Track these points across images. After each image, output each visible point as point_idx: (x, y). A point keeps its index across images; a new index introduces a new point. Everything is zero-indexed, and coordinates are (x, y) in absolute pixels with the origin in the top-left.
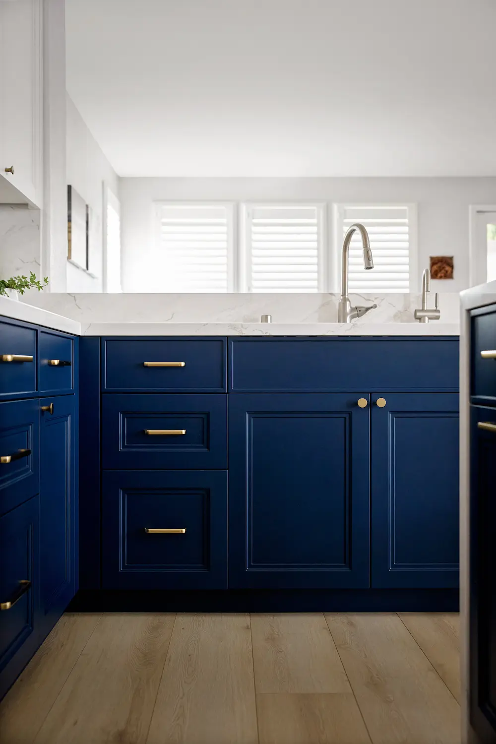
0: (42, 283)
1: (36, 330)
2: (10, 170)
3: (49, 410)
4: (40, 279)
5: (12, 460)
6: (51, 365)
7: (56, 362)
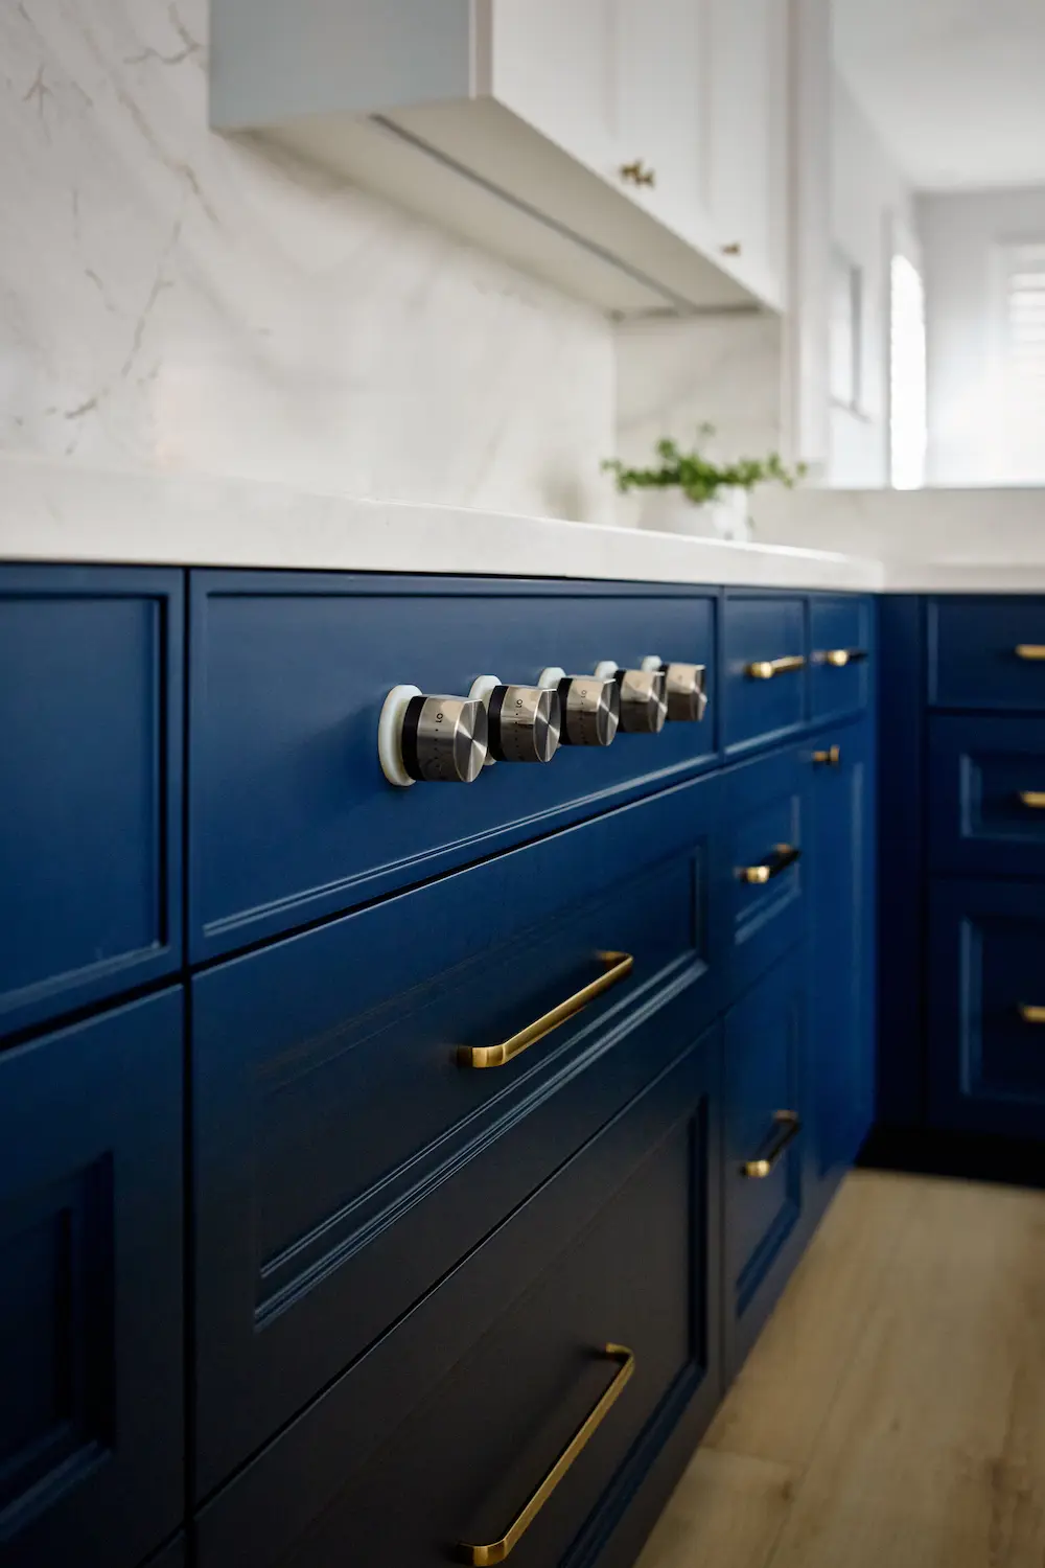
0: (792, 473)
1: (804, 599)
2: (733, 250)
3: (828, 761)
4: (787, 463)
5: (772, 875)
6: (829, 666)
7: (840, 657)
